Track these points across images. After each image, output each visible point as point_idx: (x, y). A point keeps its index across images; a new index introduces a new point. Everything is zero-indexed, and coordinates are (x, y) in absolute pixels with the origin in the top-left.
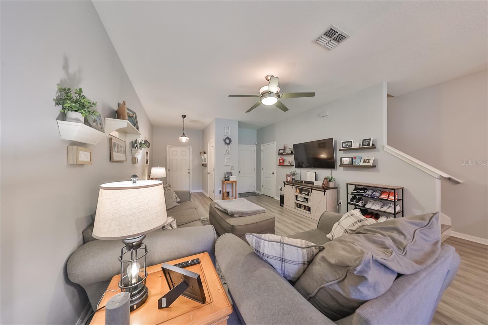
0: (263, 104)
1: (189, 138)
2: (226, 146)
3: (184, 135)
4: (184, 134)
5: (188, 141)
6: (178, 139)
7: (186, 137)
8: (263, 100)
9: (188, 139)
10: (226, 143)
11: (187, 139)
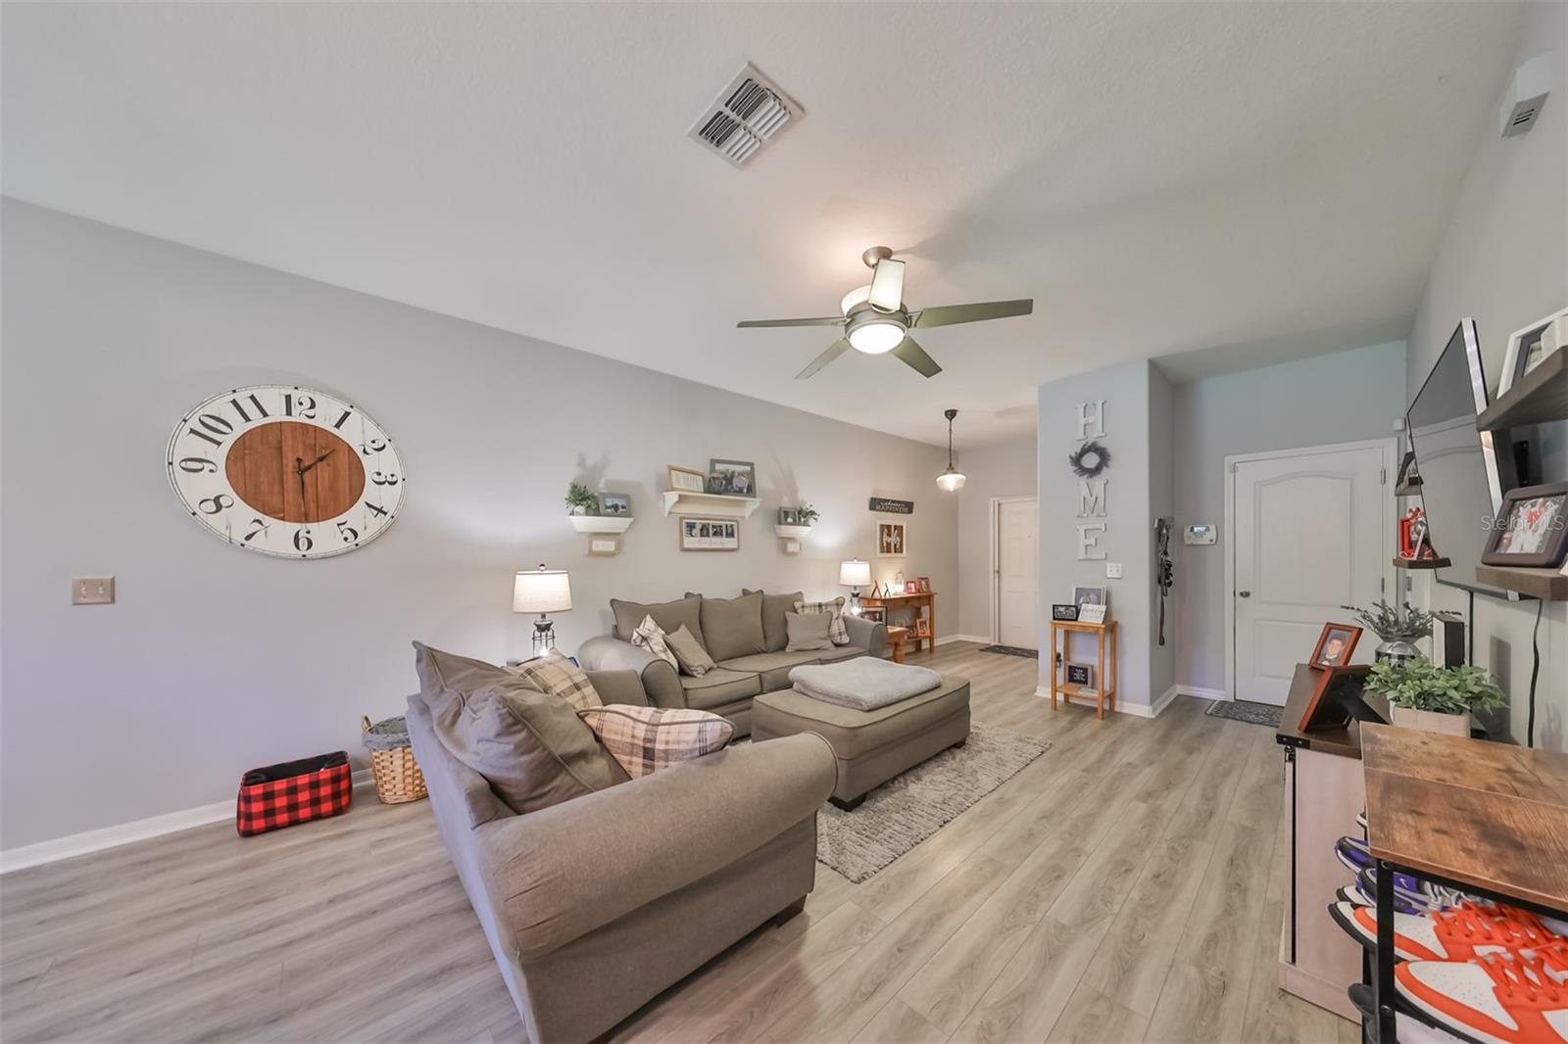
0: (855, 349)
1: (964, 477)
2: (1083, 481)
3: (951, 469)
4: (951, 465)
5: (961, 486)
6: (936, 484)
7: (957, 473)
8: (852, 337)
9: (962, 480)
10: (1083, 471)
11: (959, 481)
